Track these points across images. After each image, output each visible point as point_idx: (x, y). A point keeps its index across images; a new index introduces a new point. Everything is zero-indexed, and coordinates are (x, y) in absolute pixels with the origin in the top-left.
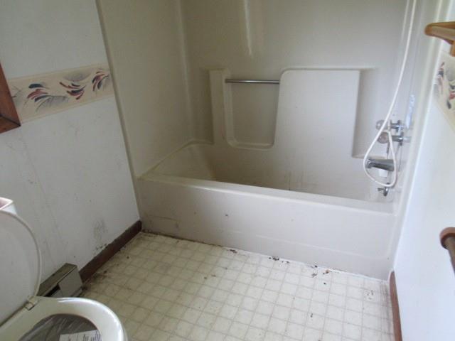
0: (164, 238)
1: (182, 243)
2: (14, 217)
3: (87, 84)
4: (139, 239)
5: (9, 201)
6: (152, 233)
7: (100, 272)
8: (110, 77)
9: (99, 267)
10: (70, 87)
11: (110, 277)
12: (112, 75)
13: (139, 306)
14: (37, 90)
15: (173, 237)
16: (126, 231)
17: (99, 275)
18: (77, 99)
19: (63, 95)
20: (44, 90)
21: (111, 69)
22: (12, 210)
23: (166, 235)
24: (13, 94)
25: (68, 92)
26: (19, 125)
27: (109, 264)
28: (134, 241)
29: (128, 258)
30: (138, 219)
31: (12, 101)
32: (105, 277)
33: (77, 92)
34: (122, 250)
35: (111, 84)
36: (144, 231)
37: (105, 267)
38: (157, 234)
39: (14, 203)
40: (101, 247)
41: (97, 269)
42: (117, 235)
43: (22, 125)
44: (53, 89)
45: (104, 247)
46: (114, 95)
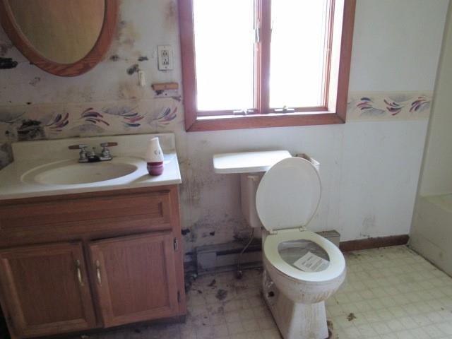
0: (423, 260)
1: (438, 272)
2: (316, 172)
3: (406, 106)
4: (400, 249)
5: (318, 163)
6: (415, 251)
7: (355, 252)
8: (431, 103)
9: (357, 250)
10: (391, 105)
11: (360, 260)
12: (433, 102)
13: (369, 289)
14: (366, 102)
15: (432, 264)
16: (391, 237)
17: (353, 255)
18: (394, 115)
19: (383, 109)
20: (370, 103)
21: (434, 97)
22: (317, 168)
23: (427, 259)
24: (348, 102)
25: (388, 108)
26: (344, 122)
27: (365, 252)
28: (395, 248)
29: (382, 256)
30: (407, 233)
31: (346, 106)
32: (356, 258)
33: (394, 110)
34: (380, 248)
35: (429, 109)
36: (408, 246)
37: (360, 252)
38: (418, 253)
39: (320, 165)
40: (364, 236)
41: (354, 250)
42: (382, 235)
43: (347, 123)
44: (378, 104)
45: (366, 237)
46: (428, 118)
